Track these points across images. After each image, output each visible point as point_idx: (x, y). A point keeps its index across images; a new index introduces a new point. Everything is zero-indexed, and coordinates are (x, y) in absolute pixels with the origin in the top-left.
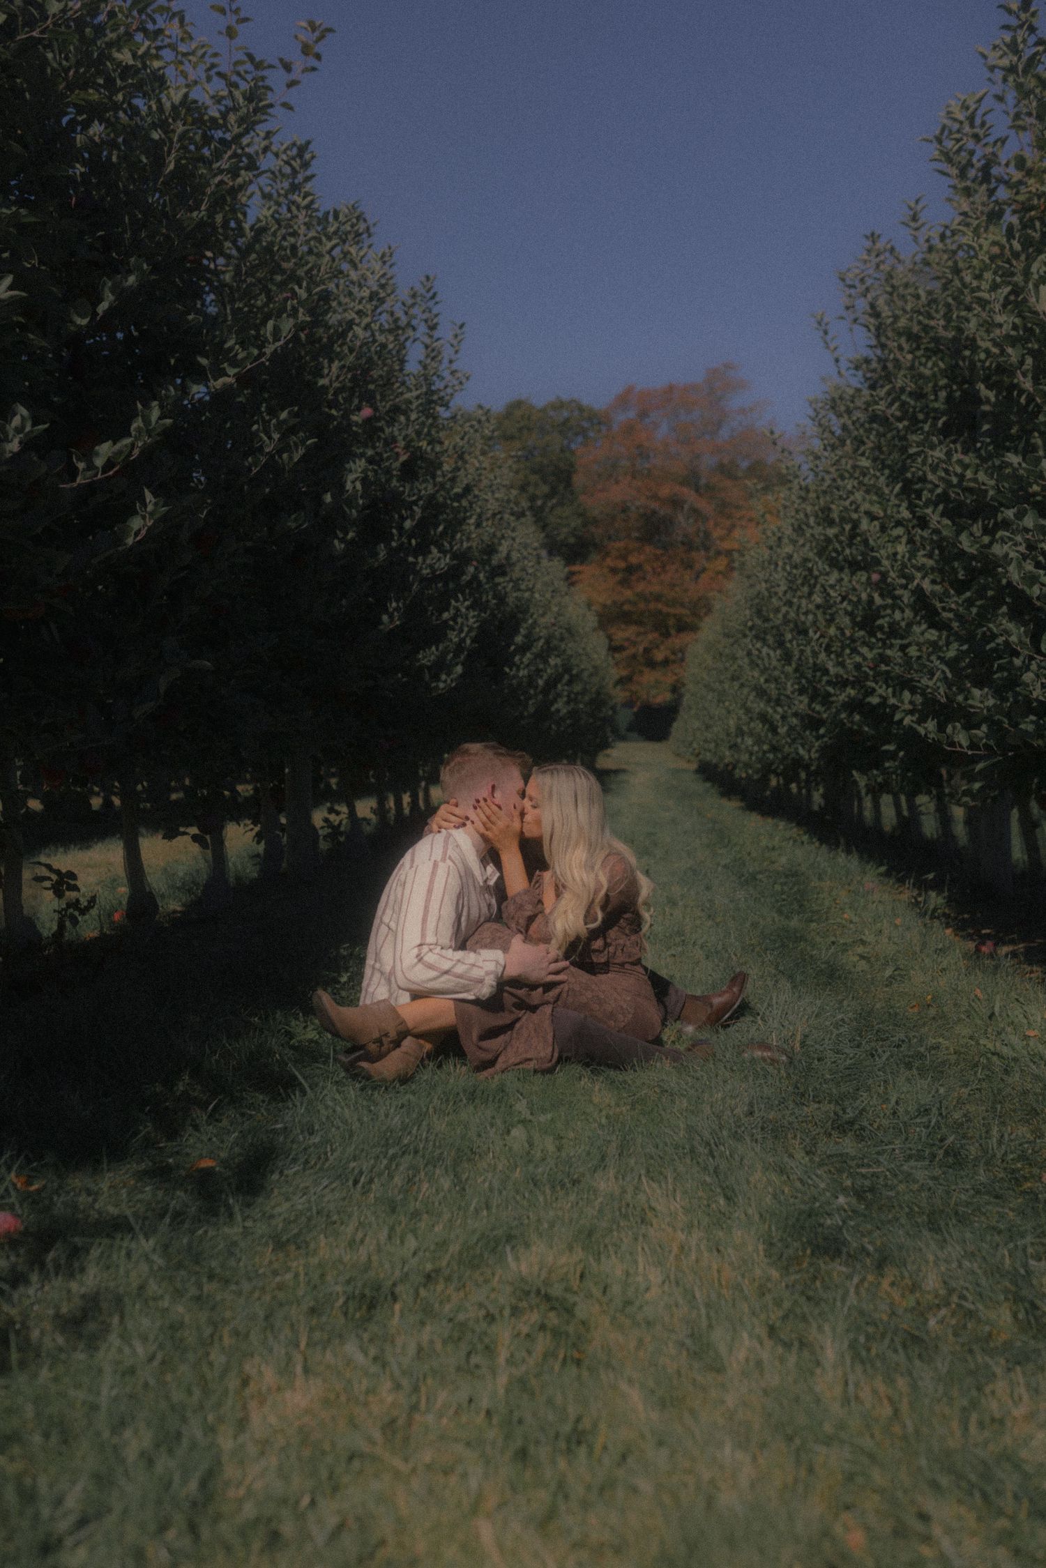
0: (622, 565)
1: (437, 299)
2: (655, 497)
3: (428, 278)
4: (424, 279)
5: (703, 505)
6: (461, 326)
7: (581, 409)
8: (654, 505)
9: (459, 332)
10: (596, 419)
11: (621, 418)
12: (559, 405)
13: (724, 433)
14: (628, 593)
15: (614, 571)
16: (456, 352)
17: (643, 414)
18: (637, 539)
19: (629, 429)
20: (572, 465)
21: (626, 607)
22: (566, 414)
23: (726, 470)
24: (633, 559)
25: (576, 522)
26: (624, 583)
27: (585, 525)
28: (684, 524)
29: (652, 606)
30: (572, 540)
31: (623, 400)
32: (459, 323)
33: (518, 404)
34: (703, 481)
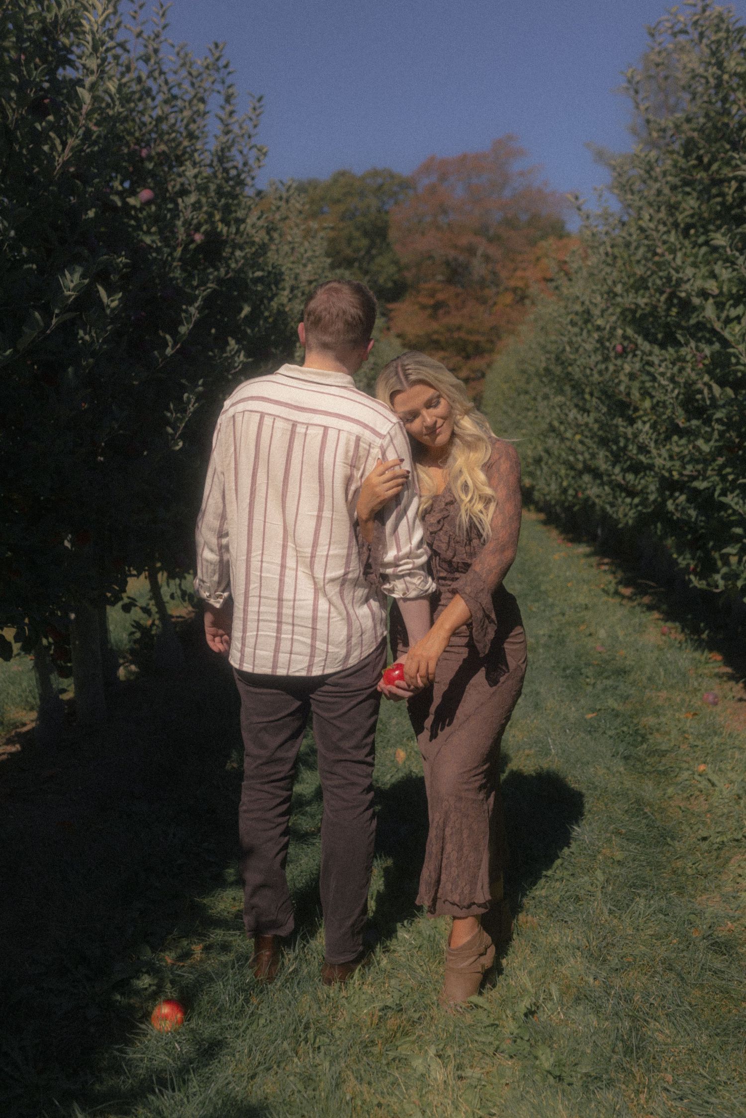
0: (432, 302)
1: (230, 69)
2: (455, 247)
3: (217, 46)
4: (212, 47)
5: (494, 251)
6: (260, 100)
7: (392, 176)
8: (452, 253)
9: (258, 105)
10: (406, 185)
11: (425, 182)
12: (375, 173)
13: (507, 193)
14: (435, 326)
15: (423, 307)
16: (255, 126)
17: (443, 178)
18: (442, 282)
19: (432, 190)
20: (387, 222)
21: (435, 337)
22: (380, 181)
23: (510, 223)
24: (440, 296)
25: (392, 269)
26: (434, 316)
27: (400, 270)
28: (479, 268)
29: (456, 335)
30: (390, 285)
31: (427, 168)
32: (257, 97)
33: (343, 174)
34: (491, 232)
